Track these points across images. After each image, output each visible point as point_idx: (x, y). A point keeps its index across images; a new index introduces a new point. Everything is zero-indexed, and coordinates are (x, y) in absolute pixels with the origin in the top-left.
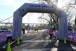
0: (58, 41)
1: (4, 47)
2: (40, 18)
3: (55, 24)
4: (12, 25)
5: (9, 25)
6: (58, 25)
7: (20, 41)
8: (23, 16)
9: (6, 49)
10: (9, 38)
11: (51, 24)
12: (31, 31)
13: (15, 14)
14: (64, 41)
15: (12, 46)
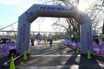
0: (79, 55)
1: (6, 63)
2: (55, 24)
3: (75, 32)
4: (17, 34)
5: (12, 34)
6: (79, 34)
7: (28, 55)
8: (32, 21)
9: (8, 67)
10: (13, 51)
11: (69, 32)
12: (42, 42)
13: (21, 18)
14: (87, 55)
15: (17, 63)
